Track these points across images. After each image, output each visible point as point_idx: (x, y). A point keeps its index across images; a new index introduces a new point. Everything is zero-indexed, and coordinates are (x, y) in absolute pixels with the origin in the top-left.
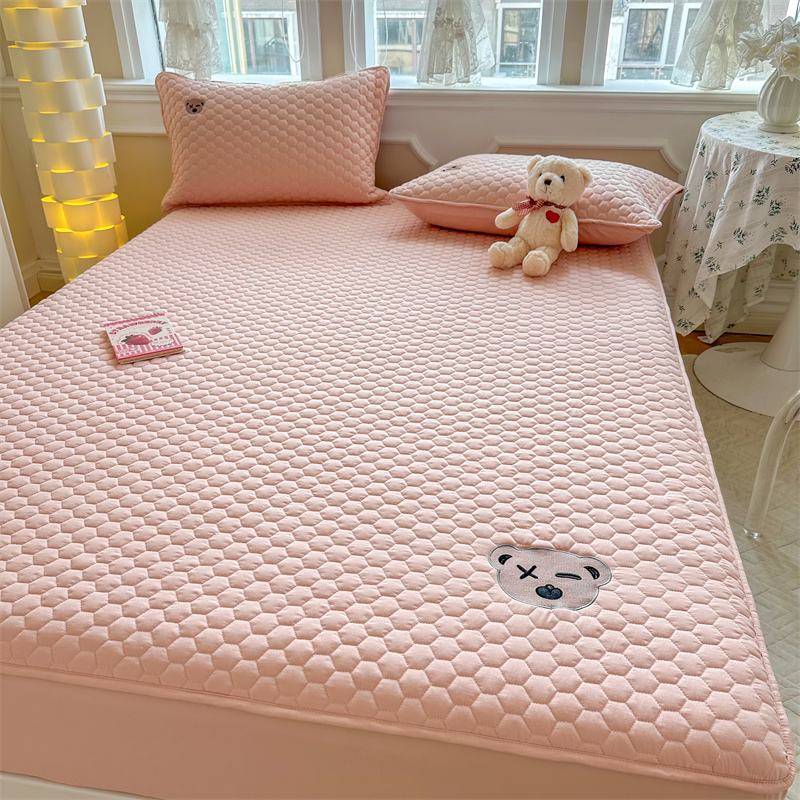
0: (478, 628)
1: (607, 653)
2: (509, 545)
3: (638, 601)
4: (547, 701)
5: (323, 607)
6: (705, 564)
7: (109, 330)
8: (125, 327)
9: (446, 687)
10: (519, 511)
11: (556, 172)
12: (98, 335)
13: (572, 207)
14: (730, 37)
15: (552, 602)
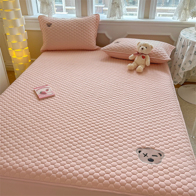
0: (136, 169)
1: (165, 174)
2: (140, 148)
3: (171, 162)
4: (152, 186)
5: (100, 165)
6: (185, 152)
7: (35, 90)
8: (39, 89)
9: (130, 183)
10: (142, 139)
11: (144, 46)
12: (33, 91)
13: (148, 55)
14: (188, 8)
15: (152, 162)
